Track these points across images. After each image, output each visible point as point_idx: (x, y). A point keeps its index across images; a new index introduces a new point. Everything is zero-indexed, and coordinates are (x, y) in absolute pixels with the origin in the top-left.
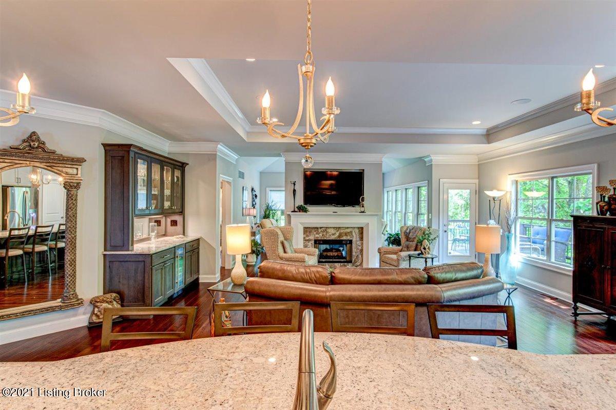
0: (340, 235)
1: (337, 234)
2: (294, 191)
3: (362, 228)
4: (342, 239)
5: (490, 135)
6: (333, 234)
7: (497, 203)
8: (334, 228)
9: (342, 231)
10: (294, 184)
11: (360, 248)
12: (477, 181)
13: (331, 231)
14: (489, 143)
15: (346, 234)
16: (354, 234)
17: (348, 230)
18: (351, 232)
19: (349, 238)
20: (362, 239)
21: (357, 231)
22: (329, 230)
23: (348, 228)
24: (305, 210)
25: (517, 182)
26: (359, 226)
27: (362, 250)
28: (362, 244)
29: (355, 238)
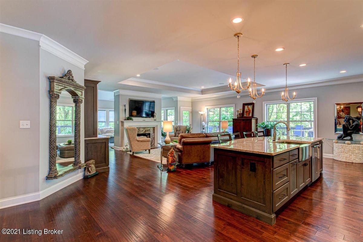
0: (145, 131)
1: (144, 131)
2: (125, 109)
3: (154, 128)
4: (146, 133)
5: (203, 92)
6: (142, 131)
7: (203, 116)
8: (143, 128)
9: (146, 129)
10: (125, 106)
11: (153, 137)
12: (191, 108)
13: (142, 129)
14: (202, 94)
15: (148, 131)
16: (151, 130)
17: (149, 129)
18: (150, 129)
19: (149, 132)
20: (154, 132)
21: (152, 129)
22: (141, 129)
23: (148, 128)
24: (131, 119)
25: (208, 109)
26: (153, 127)
27: (154, 138)
28: (154, 135)
29: (151, 132)
